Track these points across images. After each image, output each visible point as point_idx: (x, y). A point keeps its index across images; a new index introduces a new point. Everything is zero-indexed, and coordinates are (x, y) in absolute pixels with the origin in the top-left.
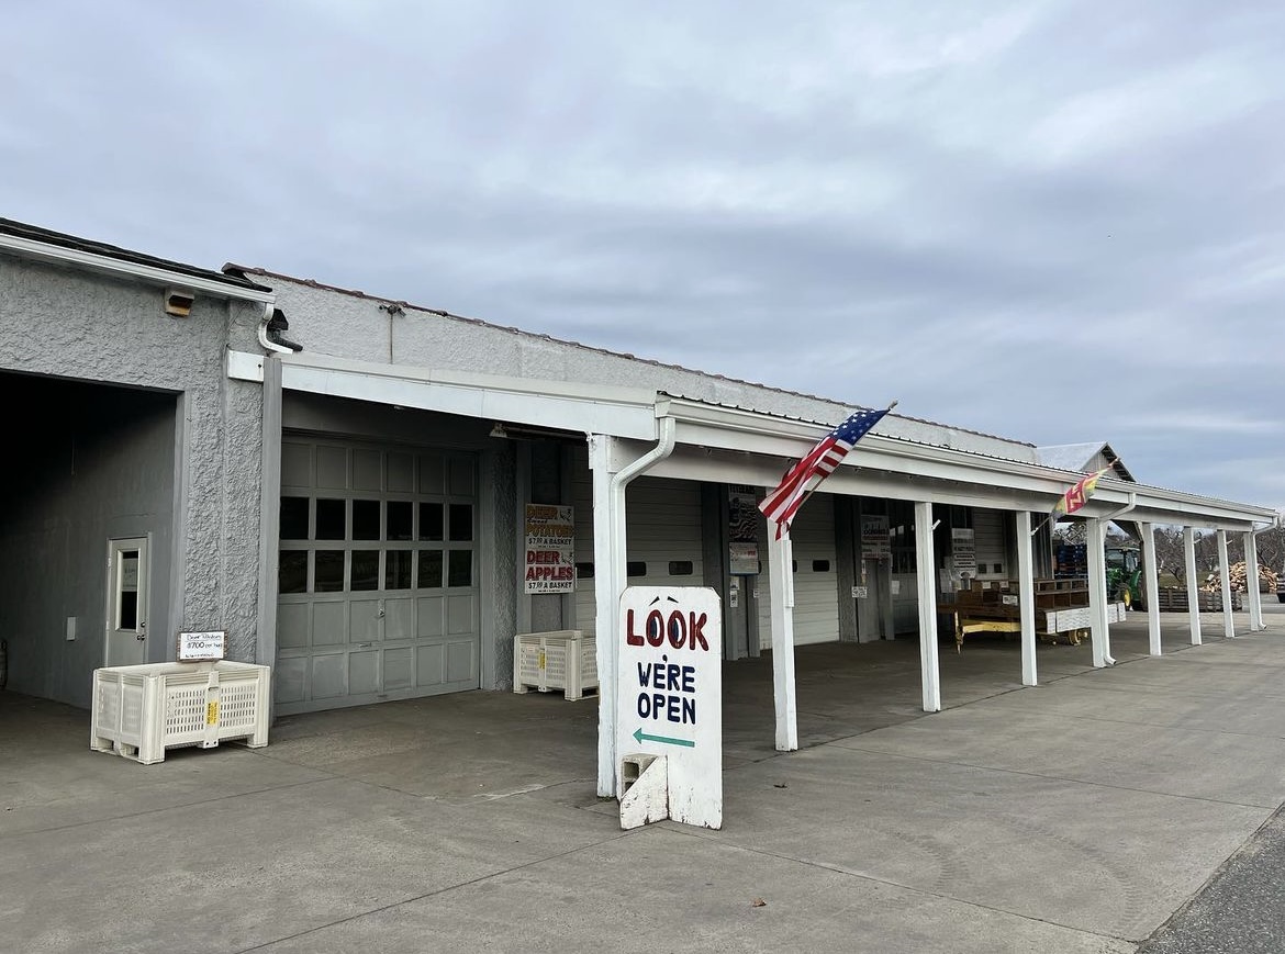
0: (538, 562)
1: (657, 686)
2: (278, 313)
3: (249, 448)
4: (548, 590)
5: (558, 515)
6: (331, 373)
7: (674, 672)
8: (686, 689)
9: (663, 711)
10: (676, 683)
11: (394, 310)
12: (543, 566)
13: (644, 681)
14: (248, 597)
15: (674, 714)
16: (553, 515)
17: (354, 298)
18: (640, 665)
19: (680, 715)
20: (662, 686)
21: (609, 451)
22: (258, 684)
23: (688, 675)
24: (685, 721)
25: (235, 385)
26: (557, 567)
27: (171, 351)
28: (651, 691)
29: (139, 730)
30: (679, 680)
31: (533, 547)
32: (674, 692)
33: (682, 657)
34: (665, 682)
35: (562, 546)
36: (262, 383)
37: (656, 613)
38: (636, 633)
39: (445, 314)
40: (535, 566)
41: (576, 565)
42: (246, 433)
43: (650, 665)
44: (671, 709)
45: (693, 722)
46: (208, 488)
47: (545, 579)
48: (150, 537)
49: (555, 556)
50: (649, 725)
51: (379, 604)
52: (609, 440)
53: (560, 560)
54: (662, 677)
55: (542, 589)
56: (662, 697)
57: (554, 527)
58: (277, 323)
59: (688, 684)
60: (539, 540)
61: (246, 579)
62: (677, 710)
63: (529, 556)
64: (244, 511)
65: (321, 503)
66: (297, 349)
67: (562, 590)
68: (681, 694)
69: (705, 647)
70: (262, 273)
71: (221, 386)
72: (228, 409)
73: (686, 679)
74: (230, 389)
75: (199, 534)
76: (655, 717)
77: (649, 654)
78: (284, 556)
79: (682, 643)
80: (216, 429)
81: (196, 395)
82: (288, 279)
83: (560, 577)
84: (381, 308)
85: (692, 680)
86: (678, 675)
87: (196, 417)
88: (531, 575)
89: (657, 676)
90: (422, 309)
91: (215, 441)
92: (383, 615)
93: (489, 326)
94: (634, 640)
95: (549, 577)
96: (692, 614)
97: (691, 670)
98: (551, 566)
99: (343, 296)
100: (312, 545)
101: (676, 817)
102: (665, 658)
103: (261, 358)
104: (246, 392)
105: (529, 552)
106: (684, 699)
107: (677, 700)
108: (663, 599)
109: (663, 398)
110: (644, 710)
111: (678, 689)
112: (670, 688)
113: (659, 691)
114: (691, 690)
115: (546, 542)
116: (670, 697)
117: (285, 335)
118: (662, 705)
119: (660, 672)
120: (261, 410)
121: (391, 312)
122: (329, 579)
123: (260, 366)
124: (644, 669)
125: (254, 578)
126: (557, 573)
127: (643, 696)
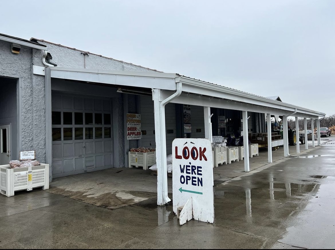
0: (131, 130)
1: (187, 173)
2: (49, 54)
3: (41, 96)
4: (134, 139)
5: (136, 117)
6: (66, 72)
7: (194, 168)
8: (198, 174)
9: (190, 182)
10: (195, 172)
11: (86, 54)
12: (132, 132)
13: (182, 171)
14: (42, 142)
15: (194, 183)
16: (134, 117)
17: (73, 50)
18: (180, 165)
19: (197, 183)
20: (189, 173)
21: (159, 94)
22: (46, 171)
23: (199, 169)
24: (198, 185)
25: (36, 76)
26: (136, 132)
27: (14, 65)
28: (185, 174)
29: (6, 186)
30: (196, 171)
31: (129, 126)
32: (194, 175)
33: (197, 163)
34: (190, 171)
35: (138, 126)
36: (44, 76)
37: (186, 148)
38: (178, 155)
39: (101, 56)
40: (130, 132)
41: (142, 131)
42: (40, 91)
43: (184, 166)
44: (193, 181)
45: (202, 186)
46: (28, 109)
47: (133, 135)
48: (11, 124)
49: (135, 129)
50: (184, 186)
51: (84, 143)
52: (159, 90)
53: (137, 130)
54: (189, 170)
55: (132, 138)
56: (189, 177)
57: (135, 120)
58: (48, 57)
59: (199, 172)
60: (131, 124)
61: (42, 137)
62: (195, 181)
63: (128, 129)
64: (40, 116)
65: (64, 113)
66: (55, 65)
67: (138, 139)
68: (197, 176)
69: (206, 159)
70: (43, 41)
71: (31, 77)
72: (34, 84)
73: (198, 171)
74: (34, 78)
75: (26, 123)
76: (187, 183)
77: (184, 162)
78: (54, 130)
79: (196, 158)
80: (30, 90)
81: (23, 79)
82: (52, 44)
83: (137, 135)
84: (81, 53)
85: (201, 171)
86: (195, 169)
87: (23, 87)
88: (129, 134)
89: (187, 170)
90: (94, 54)
91: (30, 94)
92: (85, 147)
93: (114, 60)
94: (178, 157)
95: (134, 135)
96: (200, 148)
97: (201, 168)
98: (134, 132)
99: (70, 50)
100: (62, 126)
101: (196, 218)
102: (190, 163)
103: (44, 68)
104: (39, 78)
105: (128, 128)
106: (198, 178)
107: (195, 178)
108: (189, 142)
109: (177, 76)
110: (183, 181)
111: (195, 174)
112: (192, 174)
113: (188, 175)
114: (201, 174)
115: (133, 124)
116: (192, 177)
117: (51, 61)
118: (189, 179)
119: (188, 168)
120: (45, 85)
121: (84, 55)
122: (68, 137)
123: (43, 71)
124: (182, 167)
125: (44, 137)
126: (136, 134)
127: (182, 176)
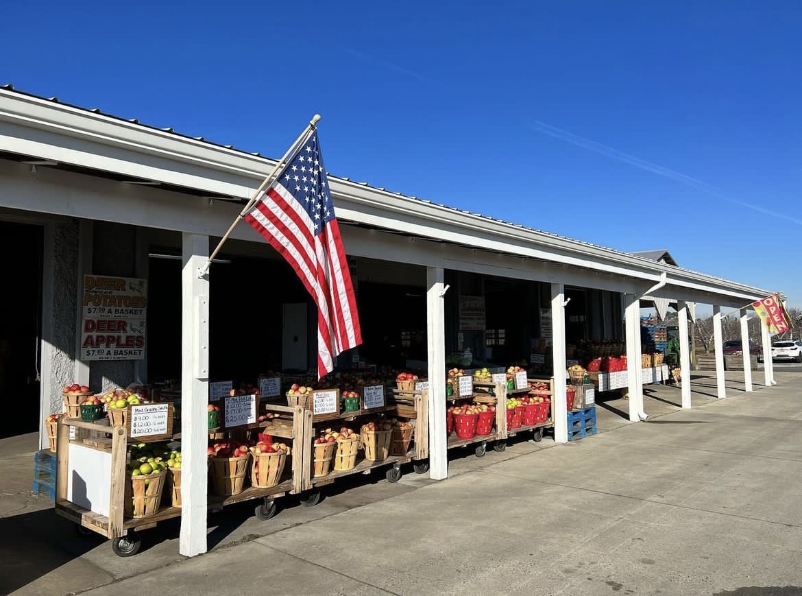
0: (99, 330)
4: (112, 357)
5: (127, 287)
12: (105, 334)
16: (121, 286)
26: (124, 336)
31: (95, 316)
35: (130, 316)
40: (94, 334)
47: (107, 346)
49: (122, 326)
53: (128, 328)
55: (104, 356)
57: (120, 298)
60: (102, 310)
63: (87, 325)
67: (130, 357)
83: (127, 345)
88: (89, 342)
95: (113, 345)
98: (115, 334)
105: (88, 321)
115: (110, 311)
126: (123, 341)
